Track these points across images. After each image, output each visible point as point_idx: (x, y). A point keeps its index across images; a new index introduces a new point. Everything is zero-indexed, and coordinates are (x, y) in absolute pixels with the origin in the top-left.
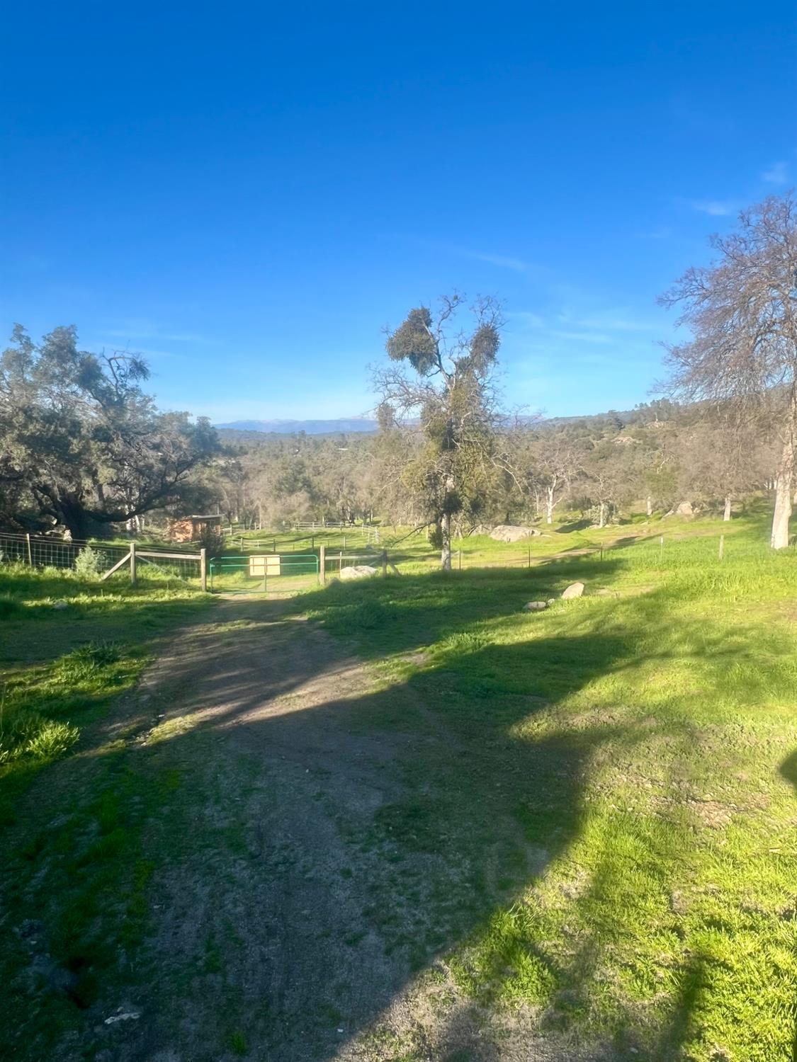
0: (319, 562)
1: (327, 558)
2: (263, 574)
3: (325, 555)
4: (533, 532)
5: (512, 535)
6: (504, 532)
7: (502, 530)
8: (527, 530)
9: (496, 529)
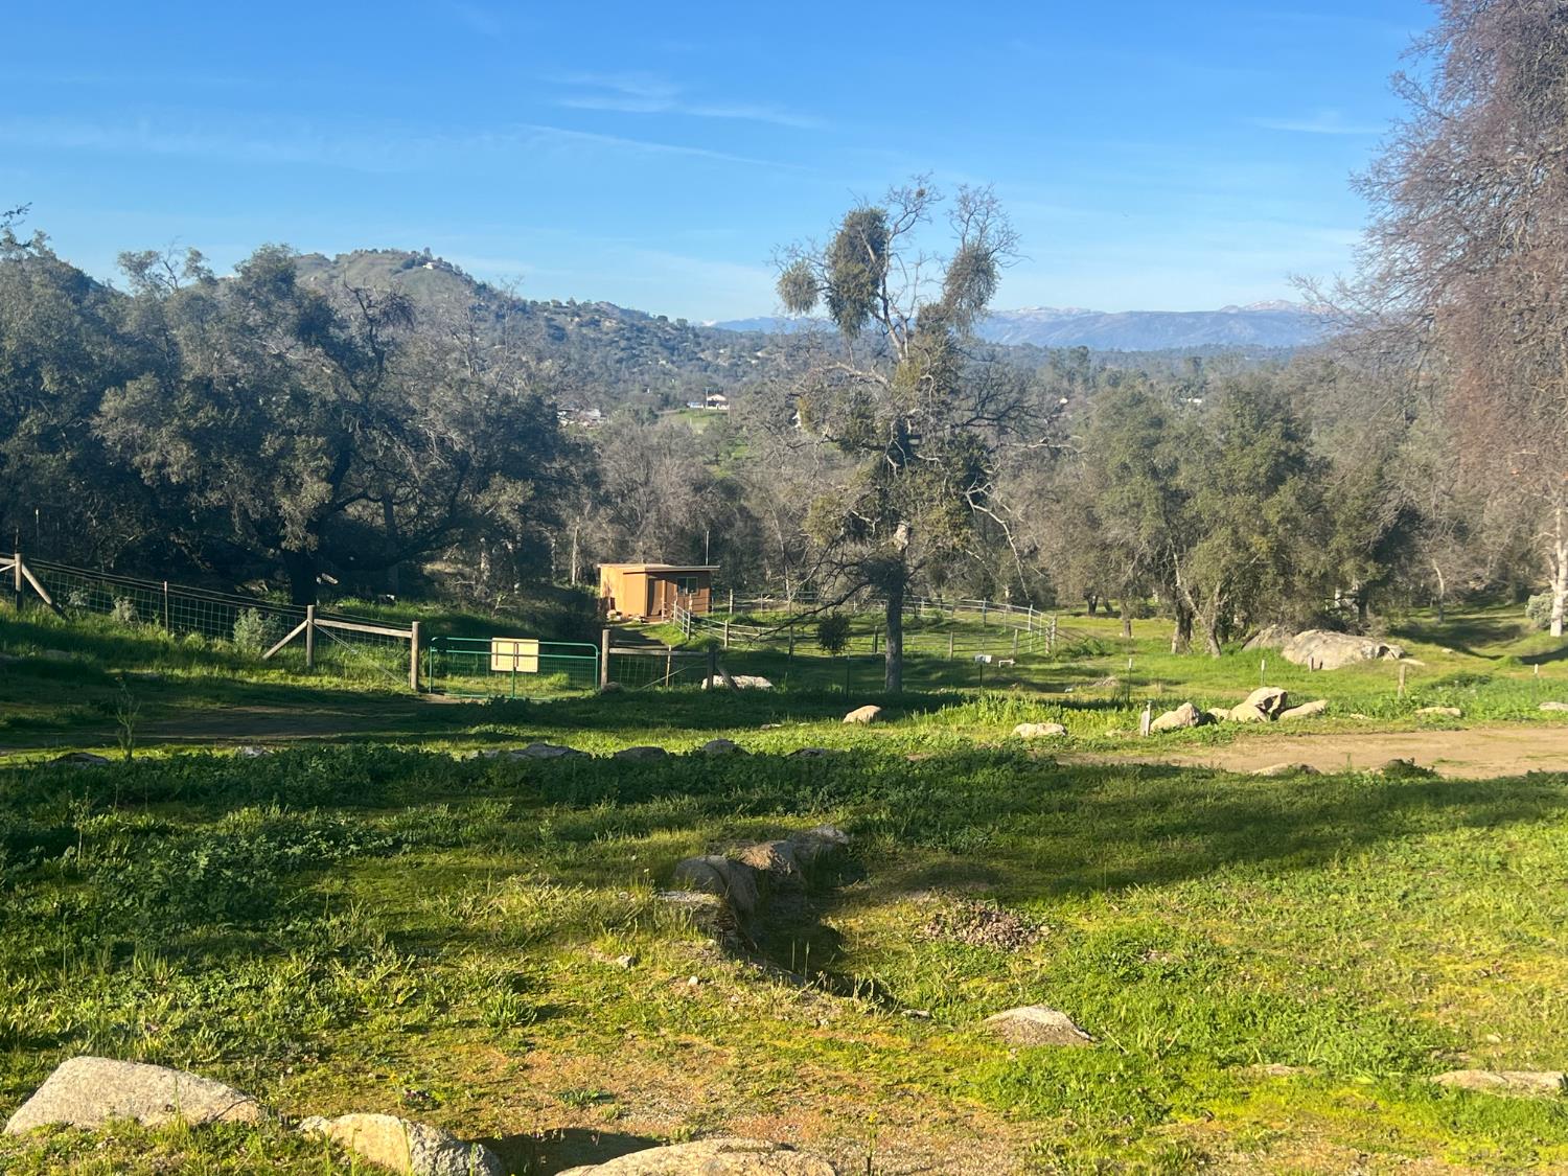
0: (600, 657)
1: (614, 651)
2: (511, 669)
3: (611, 646)
4: (1383, 650)
5: (1328, 652)
6: (1312, 646)
7: (1310, 640)
8: (1369, 645)
9: (1298, 638)
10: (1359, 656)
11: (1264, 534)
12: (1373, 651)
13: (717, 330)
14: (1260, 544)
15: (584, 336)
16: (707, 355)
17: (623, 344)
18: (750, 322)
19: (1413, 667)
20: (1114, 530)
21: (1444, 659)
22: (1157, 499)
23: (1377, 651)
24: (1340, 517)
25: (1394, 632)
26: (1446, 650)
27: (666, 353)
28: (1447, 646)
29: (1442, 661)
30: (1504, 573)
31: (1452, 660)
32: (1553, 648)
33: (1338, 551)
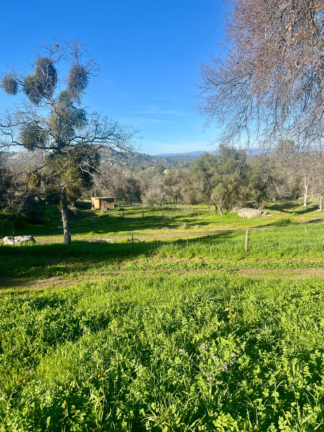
4: (262, 213)
5: (248, 214)
6: (244, 212)
7: (244, 210)
8: (259, 211)
9: (242, 210)
10: (256, 214)
11: (231, 184)
12: (260, 213)
13: (155, 156)
14: (230, 187)
15: (131, 158)
16: (153, 160)
17: (138, 159)
18: (161, 154)
19: (270, 217)
20: (195, 185)
21: (278, 214)
22: (204, 176)
23: (261, 213)
24: (250, 179)
25: (266, 208)
26: (279, 212)
27: (145, 160)
28: (279, 210)
29: (277, 216)
30: (293, 192)
31: (280, 215)
32: (305, 209)
33: (250, 188)
